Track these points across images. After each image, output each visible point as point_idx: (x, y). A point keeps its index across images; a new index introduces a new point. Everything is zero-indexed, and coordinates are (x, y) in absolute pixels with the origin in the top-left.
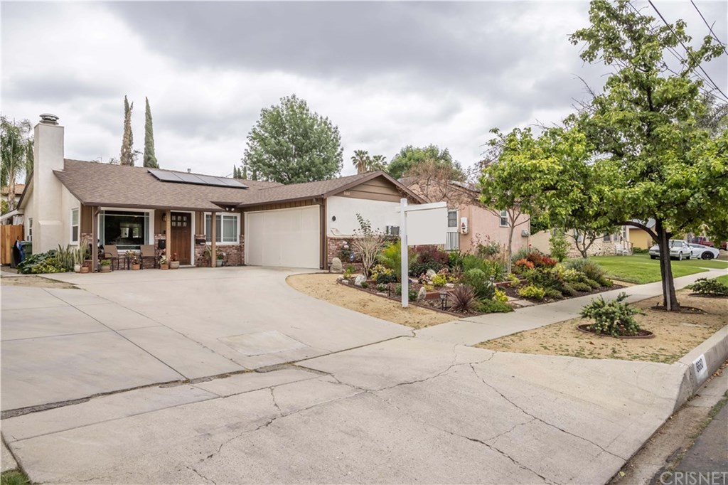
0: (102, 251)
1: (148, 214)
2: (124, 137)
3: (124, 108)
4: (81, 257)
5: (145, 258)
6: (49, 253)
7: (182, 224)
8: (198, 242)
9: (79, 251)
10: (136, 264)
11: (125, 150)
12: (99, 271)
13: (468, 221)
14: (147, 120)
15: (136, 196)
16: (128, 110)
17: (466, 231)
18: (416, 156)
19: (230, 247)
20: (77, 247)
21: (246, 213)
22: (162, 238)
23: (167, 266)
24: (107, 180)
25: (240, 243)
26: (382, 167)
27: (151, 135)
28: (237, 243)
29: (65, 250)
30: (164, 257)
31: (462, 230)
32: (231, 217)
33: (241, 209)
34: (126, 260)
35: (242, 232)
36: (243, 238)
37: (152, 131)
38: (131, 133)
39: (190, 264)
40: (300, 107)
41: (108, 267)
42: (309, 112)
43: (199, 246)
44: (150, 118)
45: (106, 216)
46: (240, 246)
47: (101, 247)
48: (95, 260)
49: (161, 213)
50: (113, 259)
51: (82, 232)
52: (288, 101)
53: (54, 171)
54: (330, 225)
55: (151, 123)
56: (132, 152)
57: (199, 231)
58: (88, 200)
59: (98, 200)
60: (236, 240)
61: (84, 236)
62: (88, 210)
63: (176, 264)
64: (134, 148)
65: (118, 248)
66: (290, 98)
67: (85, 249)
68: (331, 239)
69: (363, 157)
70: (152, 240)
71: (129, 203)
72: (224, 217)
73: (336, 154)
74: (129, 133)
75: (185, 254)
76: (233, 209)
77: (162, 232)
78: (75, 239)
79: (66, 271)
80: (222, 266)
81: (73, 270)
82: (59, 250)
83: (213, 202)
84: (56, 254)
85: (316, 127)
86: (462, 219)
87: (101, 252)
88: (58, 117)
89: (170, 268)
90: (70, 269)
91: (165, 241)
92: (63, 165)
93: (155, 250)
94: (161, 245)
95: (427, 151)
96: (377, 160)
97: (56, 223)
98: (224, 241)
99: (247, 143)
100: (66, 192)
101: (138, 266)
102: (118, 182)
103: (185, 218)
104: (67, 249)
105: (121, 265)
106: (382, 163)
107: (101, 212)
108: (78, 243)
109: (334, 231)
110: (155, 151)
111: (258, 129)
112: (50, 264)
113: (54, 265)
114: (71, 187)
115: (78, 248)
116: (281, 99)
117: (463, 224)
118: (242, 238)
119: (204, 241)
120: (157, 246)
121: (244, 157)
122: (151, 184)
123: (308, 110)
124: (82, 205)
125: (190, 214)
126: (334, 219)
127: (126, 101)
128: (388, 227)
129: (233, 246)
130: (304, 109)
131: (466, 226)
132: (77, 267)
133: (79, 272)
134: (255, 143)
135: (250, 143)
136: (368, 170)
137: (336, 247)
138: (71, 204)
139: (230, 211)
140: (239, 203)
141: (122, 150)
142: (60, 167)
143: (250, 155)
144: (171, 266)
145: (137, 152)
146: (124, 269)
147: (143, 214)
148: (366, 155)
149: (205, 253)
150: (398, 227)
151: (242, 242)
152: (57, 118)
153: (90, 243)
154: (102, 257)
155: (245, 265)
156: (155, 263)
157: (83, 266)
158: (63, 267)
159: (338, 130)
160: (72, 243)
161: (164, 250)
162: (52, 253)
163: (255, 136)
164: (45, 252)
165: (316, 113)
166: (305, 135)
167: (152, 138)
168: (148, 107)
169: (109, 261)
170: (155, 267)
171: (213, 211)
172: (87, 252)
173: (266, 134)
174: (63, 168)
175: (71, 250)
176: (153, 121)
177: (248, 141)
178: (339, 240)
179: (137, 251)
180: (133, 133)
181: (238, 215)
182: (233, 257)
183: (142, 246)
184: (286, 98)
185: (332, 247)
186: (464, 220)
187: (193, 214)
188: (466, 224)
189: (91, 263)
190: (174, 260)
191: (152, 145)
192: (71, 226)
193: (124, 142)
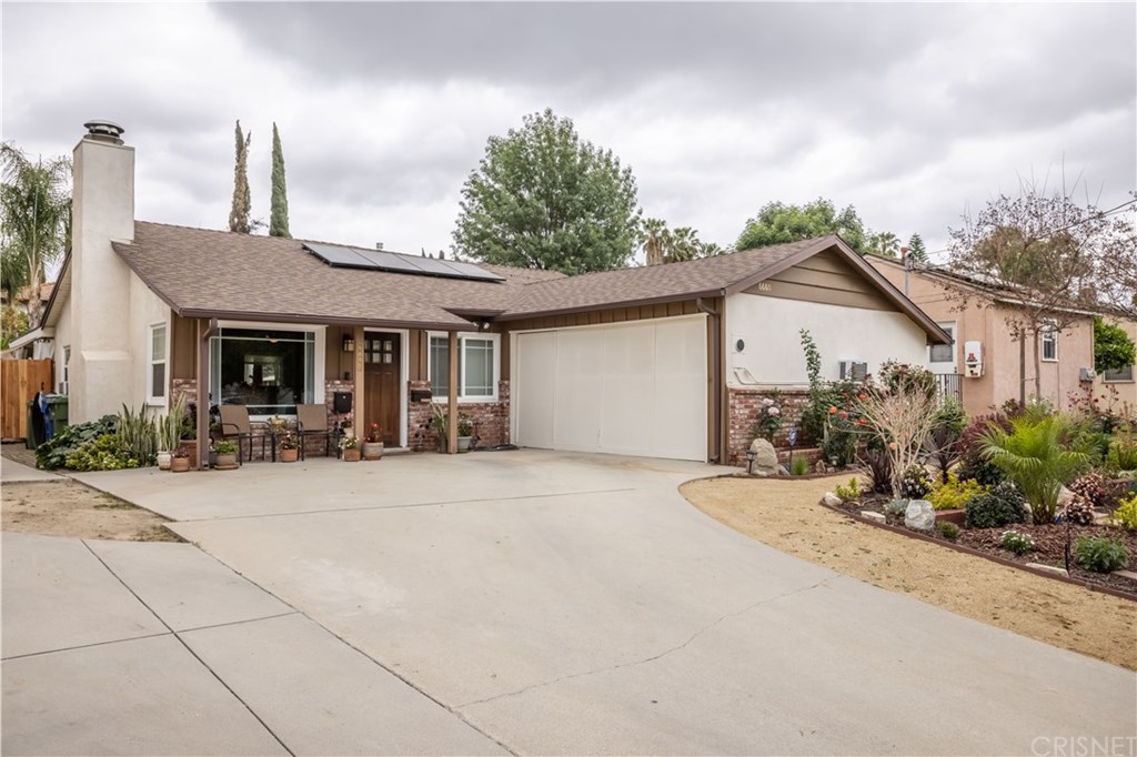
0: (217, 418)
1: (312, 335)
2: (235, 197)
3: (235, 143)
4: (173, 433)
5: (308, 432)
6: (103, 422)
7: (382, 358)
8: (416, 397)
9: (168, 421)
10: (291, 447)
11: (236, 220)
12: (213, 465)
13: (983, 350)
14: (275, 165)
15: (289, 296)
16: (241, 147)
17: (977, 370)
18: (795, 221)
19: (479, 407)
20: (162, 411)
21: (513, 334)
22: (343, 389)
23: (358, 453)
24: (224, 263)
25: (501, 397)
26: (691, 248)
27: (283, 192)
28: (494, 398)
29: (137, 415)
30: (349, 433)
31: (968, 370)
32: (482, 343)
33: (502, 324)
34: (268, 439)
35: (505, 375)
36: (508, 386)
37: (284, 186)
38: (247, 188)
39: (397, 444)
40: (562, 131)
41: (231, 458)
42: (578, 142)
43: (419, 406)
44: (281, 162)
45: (223, 340)
46: (501, 405)
47: (215, 410)
48: (202, 440)
49: (341, 334)
50: (240, 437)
51: (173, 376)
52: (539, 120)
53: (112, 243)
54: (732, 358)
55: (283, 171)
56: (249, 223)
57: (418, 372)
58: (189, 304)
59: (211, 305)
60: (490, 392)
61: (178, 386)
62: (188, 325)
63: (375, 448)
64: (252, 216)
65: (252, 412)
66: (542, 115)
67: (181, 416)
68: (738, 393)
69: (656, 231)
70: (319, 391)
71: (276, 310)
72: (467, 341)
73: (628, 220)
74: (244, 189)
75: (389, 423)
76: (486, 326)
77: (342, 376)
78: (158, 391)
79: (141, 464)
80: (469, 449)
81: (153, 462)
82: (124, 417)
83: (448, 310)
84: (117, 425)
85: (589, 170)
86: (967, 345)
87: (214, 421)
88: (122, 127)
89: (363, 456)
90: (147, 460)
91: (349, 395)
92: (133, 233)
93: (328, 416)
94: (341, 404)
95: (810, 211)
96: (682, 236)
97: (116, 355)
98: (467, 394)
99: (462, 204)
100: (139, 287)
101: (293, 454)
102: (246, 266)
103: (388, 347)
104: (142, 415)
105: (257, 449)
106: (690, 242)
107: (214, 331)
108: (164, 401)
109: (740, 373)
110: (289, 221)
111: (483, 176)
112: (103, 449)
113: (113, 452)
114: (149, 277)
115: (165, 413)
116: (525, 118)
117: (971, 355)
118: (504, 387)
119: (428, 395)
120: (332, 406)
121: (456, 228)
122: (312, 271)
123: (575, 139)
124: (174, 314)
125: (399, 335)
126: (740, 345)
127: (238, 131)
128: (843, 365)
129: (487, 405)
130: (568, 135)
131: (979, 361)
132: (164, 458)
133: (168, 469)
134: (477, 203)
135: (466, 202)
136: (666, 254)
137: (747, 411)
138: (152, 313)
139: (481, 330)
140: (499, 313)
141: (231, 220)
142: (126, 236)
143: (469, 224)
144: (367, 454)
145: (256, 223)
146: (262, 458)
147: (300, 335)
148: (663, 228)
149: (429, 423)
150: (865, 364)
151: (504, 396)
152: (121, 131)
153: (191, 400)
154: (217, 432)
155: (514, 448)
156: (327, 446)
157: (178, 457)
158: (132, 456)
159: (632, 174)
160: (152, 400)
161: (348, 416)
162: (108, 422)
163: (476, 190)
164: (94, 420)
165: (589, 144)
166: (571, 186)
167: (285, 197)
168: (276, 140)
169: (232, 443)
170: (327, 454)
171: (452, 330)
172: (185, 422)
173: (497, 186)
174: (132, 238)
175: (149, 416)
176: (285, 166)
177: (462, 198)
178: (753, 394)
179: (290, 418)
180: (251, 189)
181: (496, 338)
182: (487, 431)
183: (299, 407)
184: (534, 117)
185: (739, 411)
186: (973, 347)
187: (405, 335)
188: (978, 356)
189: (193, 447)
190: (373, 440)
191: (285, 211)
192: (150, 363)
193: (235, 205)
